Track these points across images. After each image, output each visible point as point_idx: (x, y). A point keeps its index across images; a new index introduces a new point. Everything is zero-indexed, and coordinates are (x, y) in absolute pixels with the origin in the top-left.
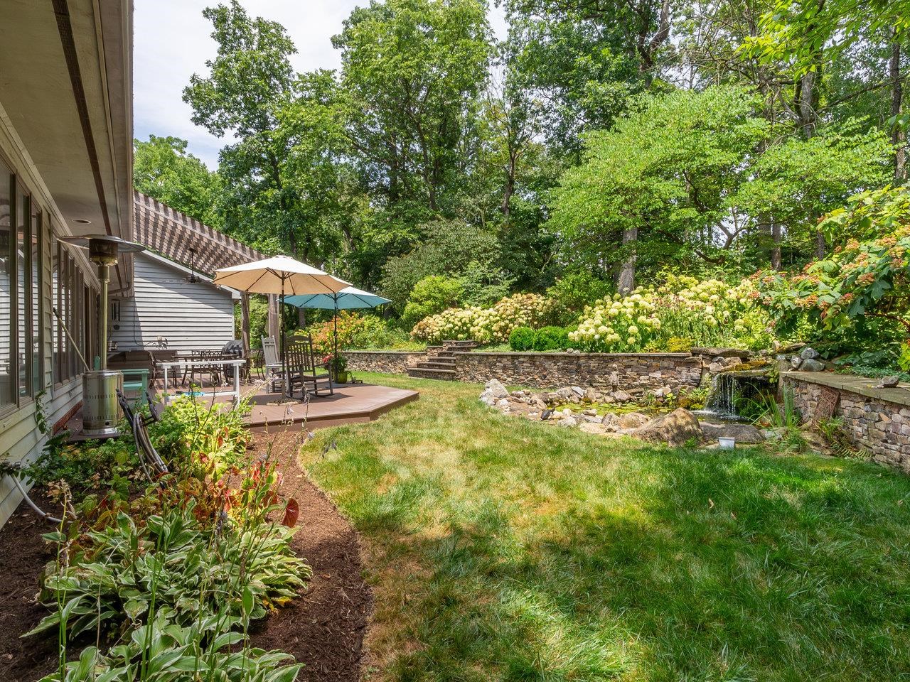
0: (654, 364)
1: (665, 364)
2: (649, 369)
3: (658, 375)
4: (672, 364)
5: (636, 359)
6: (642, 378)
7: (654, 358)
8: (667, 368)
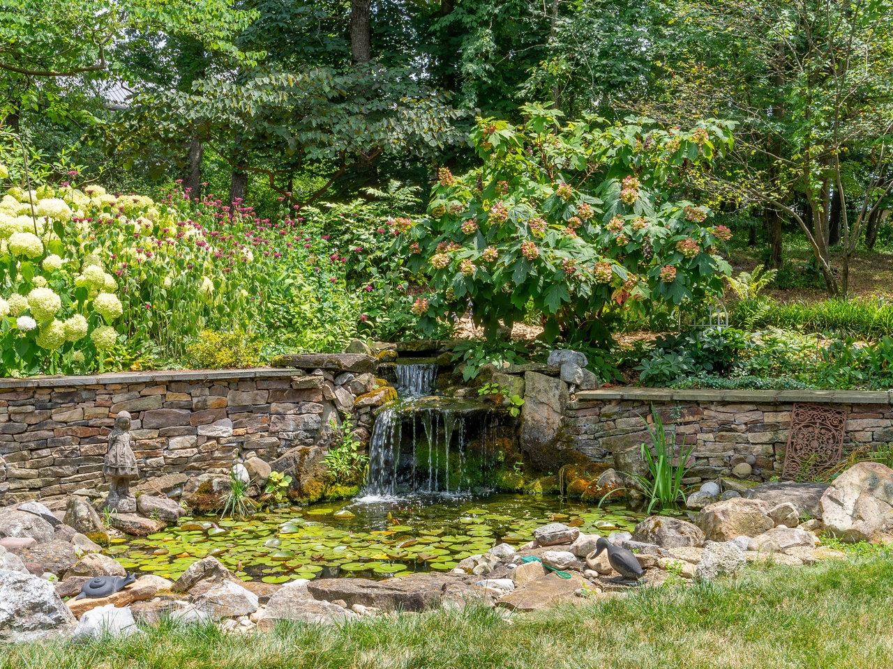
0: (212, 400)
1: (246, 397)
2: (196, 415)
3: (224, 429)
4: (262, 398)
5: (159, 391)
6: (175, 442)
7: (211, 383)
8: (249, 410)
